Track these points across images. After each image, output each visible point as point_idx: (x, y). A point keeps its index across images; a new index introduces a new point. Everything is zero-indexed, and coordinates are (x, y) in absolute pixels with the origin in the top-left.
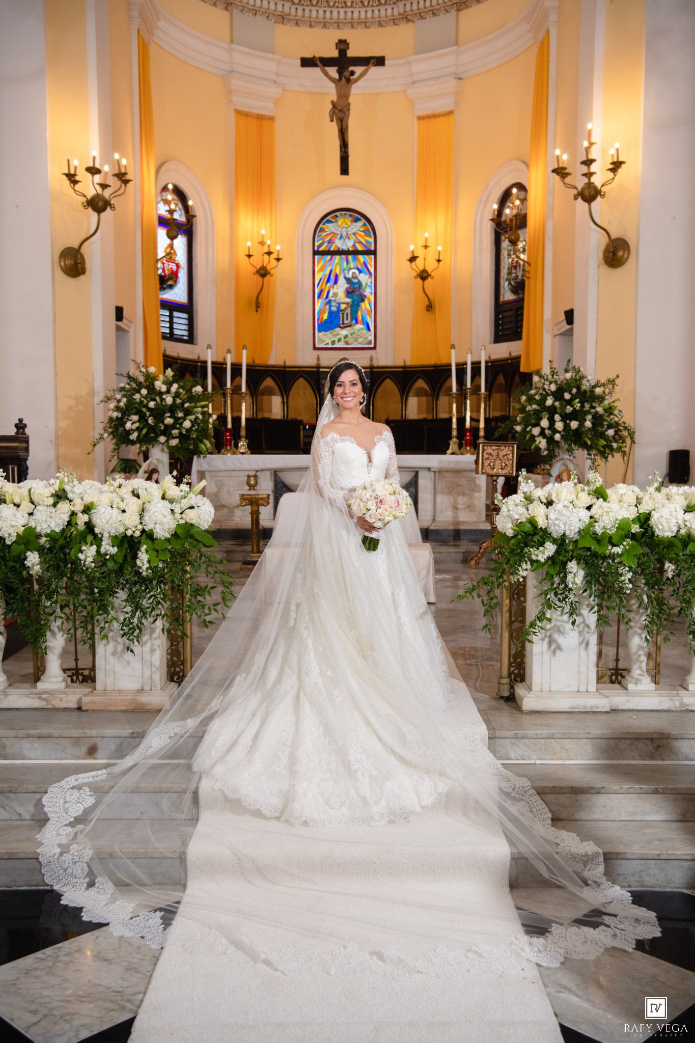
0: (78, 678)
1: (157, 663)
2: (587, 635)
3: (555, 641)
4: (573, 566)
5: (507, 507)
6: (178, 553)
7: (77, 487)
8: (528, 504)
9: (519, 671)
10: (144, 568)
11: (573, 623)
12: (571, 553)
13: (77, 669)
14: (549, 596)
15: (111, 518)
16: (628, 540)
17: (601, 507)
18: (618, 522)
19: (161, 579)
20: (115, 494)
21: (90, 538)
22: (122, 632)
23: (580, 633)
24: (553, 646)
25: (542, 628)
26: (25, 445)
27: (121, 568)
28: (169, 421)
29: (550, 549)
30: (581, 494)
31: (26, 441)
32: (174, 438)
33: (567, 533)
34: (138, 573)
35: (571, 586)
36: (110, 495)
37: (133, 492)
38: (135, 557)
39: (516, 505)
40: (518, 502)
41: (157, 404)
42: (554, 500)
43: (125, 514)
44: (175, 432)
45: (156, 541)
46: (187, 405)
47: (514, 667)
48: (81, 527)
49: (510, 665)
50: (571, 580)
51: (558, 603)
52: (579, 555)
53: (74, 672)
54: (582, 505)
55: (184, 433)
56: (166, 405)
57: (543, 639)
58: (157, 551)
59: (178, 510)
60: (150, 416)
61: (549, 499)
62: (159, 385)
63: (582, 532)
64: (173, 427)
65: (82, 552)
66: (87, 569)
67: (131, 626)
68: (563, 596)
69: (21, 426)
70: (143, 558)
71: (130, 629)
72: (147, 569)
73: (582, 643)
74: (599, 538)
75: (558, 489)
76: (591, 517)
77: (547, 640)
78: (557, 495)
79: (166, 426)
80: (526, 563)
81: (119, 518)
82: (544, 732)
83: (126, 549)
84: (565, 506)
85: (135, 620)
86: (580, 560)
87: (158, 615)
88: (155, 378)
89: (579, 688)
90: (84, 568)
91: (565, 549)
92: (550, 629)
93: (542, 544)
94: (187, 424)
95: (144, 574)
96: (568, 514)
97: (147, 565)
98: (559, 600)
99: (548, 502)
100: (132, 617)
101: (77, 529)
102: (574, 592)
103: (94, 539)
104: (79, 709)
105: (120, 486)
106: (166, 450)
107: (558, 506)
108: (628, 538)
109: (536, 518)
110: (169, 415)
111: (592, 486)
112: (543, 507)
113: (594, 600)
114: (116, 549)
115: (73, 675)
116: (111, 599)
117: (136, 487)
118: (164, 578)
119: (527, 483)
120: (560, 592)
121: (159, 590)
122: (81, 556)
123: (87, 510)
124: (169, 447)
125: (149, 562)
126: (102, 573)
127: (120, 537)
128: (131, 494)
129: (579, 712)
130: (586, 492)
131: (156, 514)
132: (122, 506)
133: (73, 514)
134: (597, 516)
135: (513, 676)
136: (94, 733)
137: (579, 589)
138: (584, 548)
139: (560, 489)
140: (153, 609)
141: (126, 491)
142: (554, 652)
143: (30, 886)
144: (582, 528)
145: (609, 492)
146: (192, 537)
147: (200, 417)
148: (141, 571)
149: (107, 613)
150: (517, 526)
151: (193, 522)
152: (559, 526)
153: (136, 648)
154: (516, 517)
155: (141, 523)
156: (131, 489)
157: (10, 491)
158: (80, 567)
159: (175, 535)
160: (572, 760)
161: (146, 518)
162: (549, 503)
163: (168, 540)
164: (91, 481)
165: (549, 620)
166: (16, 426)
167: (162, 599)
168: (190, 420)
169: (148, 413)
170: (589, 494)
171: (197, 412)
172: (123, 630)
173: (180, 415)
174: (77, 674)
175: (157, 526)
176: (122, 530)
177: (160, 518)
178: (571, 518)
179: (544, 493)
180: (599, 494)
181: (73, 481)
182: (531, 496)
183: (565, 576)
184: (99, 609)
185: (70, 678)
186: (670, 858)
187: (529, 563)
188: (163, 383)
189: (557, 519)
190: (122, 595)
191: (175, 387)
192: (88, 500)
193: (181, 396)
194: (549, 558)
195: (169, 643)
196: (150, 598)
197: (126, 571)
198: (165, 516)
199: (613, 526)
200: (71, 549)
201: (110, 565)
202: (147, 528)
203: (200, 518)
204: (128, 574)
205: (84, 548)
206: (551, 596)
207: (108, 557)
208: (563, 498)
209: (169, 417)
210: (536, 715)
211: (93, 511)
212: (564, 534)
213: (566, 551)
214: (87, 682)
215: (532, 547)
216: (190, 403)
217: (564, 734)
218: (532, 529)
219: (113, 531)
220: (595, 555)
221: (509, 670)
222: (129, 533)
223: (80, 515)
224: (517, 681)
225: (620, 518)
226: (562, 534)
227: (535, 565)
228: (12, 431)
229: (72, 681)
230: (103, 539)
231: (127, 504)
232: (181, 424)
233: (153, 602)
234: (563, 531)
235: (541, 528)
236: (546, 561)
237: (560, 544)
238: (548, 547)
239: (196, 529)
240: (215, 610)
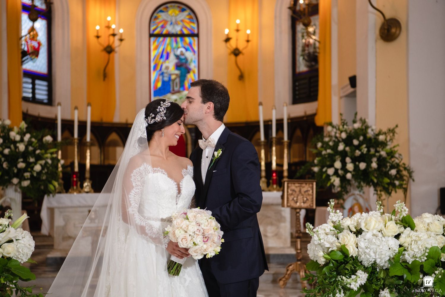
4: (386, 294)
5: (318, 236)
8: (338, 233)
12: (382, 282)
16: (440, 269)
17: (409, 236)
18: (428, 251)
28: (21, 165)
29: (362, 277)
30: (388, 223)
32: (25, 179)
33: (378, 261)
39: (327, 234)
40: (328, 231)
41: (11, 151)
42: (363, 229)
44: (27, 175)
46: (38, 152)
52: (392, 284)
54: (390, 234)
55: (35, 174)
56: (19, 152)
60: (5, 161)
61: (358, 228)
62: (14, 135)
63: (393, 261)
64: (25, 170)
74: (410, 266)
75: (367, 218)
76: (400, 246)
78: (366, 225)
79: (19, 170)
80: (340, 291)
84: (374, 235)
86: (393, 288)
88: (11, 129)
91: (377, 278)
93: (354, 272)
94: (38, 168)
96: (378, 243)
99: (357, 231)
106: (19, 190)
107: (367, 235)
108: (438, 266)
109: (347, 247)
110: (21, 160)
111: (398, 216)
112: (353, 236)
119: (336, 212)
124: (21, 187)
130: (394, 222)
134: (406, 245)
138: (396, 276)
139: (369, 219)
144: (392, 256)
145: (416, 221)
146: (8, 271)
147: (50, 161)
150: (329, 254)
151: (11, 255)
152: (369, 255)
154: (327, 245)
162: (359, 232)
168: (41, 165)
169: (3, 159)
170: (396, 223)
171: (47, 158)
173: (32, 160)
178: (381, 247)
179: (353, 222)
180: (406, 223)
182: (340, 225)
187: (342, 291)
188: (18, 133)
189: (367, 248)
191: (27, 137)
193: (33, 144)
194: (361, 286)
199: (423, 255)
203: (19, 252)
208: (372, 227)
209: (22, 162)
212: (375, 262)
213: (378, 279)
215: (345, 275)
216: (41, 150)
218: (343, 257)
220: (408, 284)
225: (429, 246)
226: (372, 262)
227: (348, 293)
232: (32, 168)
234: (373, 260)
235: (352, 256)
236: (359, 290)
237: (371, 272)
238: (360, 276)
239: (13, 263)
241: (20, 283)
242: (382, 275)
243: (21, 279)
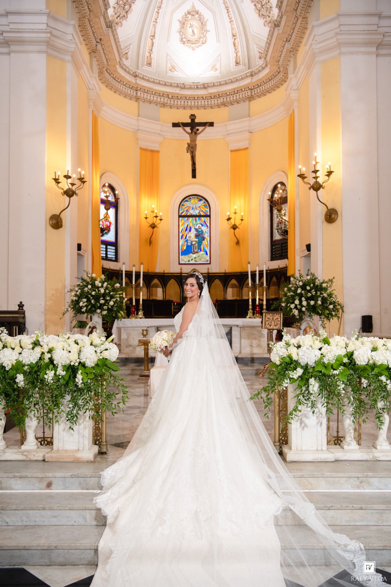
0: (44, 443)
1: (87, 435)
2: (321, 419)
3: (304, 422)
4: (312, 381)
5: (276, 349)
6: (98, 375)
7: (45, 339)
8: (288, 347)
9: (285, 438)
10: (80, 383)
11: (313, 412)
12: (311, 374)
13: (44, 438)
14: (299, 398)
15: (63, 355)
16: (342, 367)
17: (326, 349)
18: (336, 357)
19: (89, 390)
20: (66, 342)
21: (51, 366)
22: (67, 419)
23: (317, 417)
24: (303, 425)
25: (296, 416)
26: (23, 315)
27: (67, 383)
28: (102, 302)
29: (300, 372)
30: (316, 342)
31: (24, 313)
32: (105, 310)
33: (309, 363)
34: (76, 386)
35: (311, 392)
36: (63, 343)
37: (75, 341)
38: (75, 377)
39: (281, 348)
40: (282, 346)
41: (96, 293)
42: (301, 345)
43: (70, 354)
44: (105, 307)
45: (87, 368)
46: (112, 293)
47: (281, 436)
48: (47, 360)
49: (280, 435)
50: (312, 388)
51: (305, 401)
52: (315, 375)
53: (42, 439)
54: (316, 348)
55: (110, 307)
56: (101, 294)
57: (297, 421)
58: (87, 374)
59: (99, 351)
61: (299, 345)
62: (98, 283)
63: (317, 362)
64: (104, 305)
65: (46, 374)
66: (49, 383)
67: (72, 415)
68: (308, 397)
69: (21, 306)
70: (79, 378)
71: (72, 417)
72: (81, 383)
73: (318, 423)
74: (326, 365)
75: (303, 339)
76: (322, 354)
77: (299, 421)
78: (303, 342)
79: (101, 304)
80: (287, 379)
81: (67, 355)
82: (299, 474)
83: (70, 373)
84: (307, 348)
85: (75, 412)
86: (316, 377)
87: (87, 409)
88: (96, 280)
89: (317, 448)
90: (47, 383)
91: (308, 372)
92: (301, 415)
93: (295, 369)
94: (112, 303)
95: (80, 386)
96: (309, 352)
97: (81, 381)
98: (305, 400)
99: (298, 346)
100: (73, 410)
101: (44, 362)
102: (313, 395)
103: (53, 367)
104: (44, 460)
105: (69, 338)
106: (101, 316)
107: (303, 348)
108: (342, 365)
109: (292, 355)
110: (102, 298)
111: (321, 337)
112: (296, 349)
113: (324, 400)
114: (65, 372)
115: (42, 441)
116: (61, 400)
117: (77, 339)
118: (90, 388)
119: (287, 335)
120: (306, 395)
121: (88, 395)
122: (46, 376)
123: (50, 351)
124: (102, 315)
125: (82, 380)
126: (57, 386)
127: (67, 366)
128: (74, 343)
129: (318, 462)
130: (319, 340)
131: (87, 353)
132: (69, 349)
133: (43, 353)
134: (324, 354)
135: (281, 441)
136: (50, 475)
137: (315, 393)
138: (318, 371)
139: (305, 339)
140: (84, 405)
141: (71, 341)
142: (303, 428)
143: (10, 566)
144: (317, 360)
145: (331, 340)
146: (106, 365)
147: (119, 299)
148: (78, 384)
149: (59, 407)
150: (282, 359)
151: (107, 357)
152: (304, 359)
153: (75, 427)
154: (281, 354)
155: (79, 358)
156: (74, 340)
157: (10, 341)
158: (45, 383)
159: (97, 365)
160: (314, 489)
161: (82, 356)
162: (299, 347)
163: (93, 368)
164: (53, 336)
165: (300, 411)
166: (19, 305)
167: (89, 400)
168: (113, 301)
169: (91, 298)
170: (320, 342)
171: (117, 297)
172: (68, 417)
173: (108, 298)
174: (44, 440)
175: (87, 360)
176: (68, 362)
177: (89, 355)
178: (311, 355)
179: (296, 341)
180: (326, 341)
181: (43, 336)
182: (289, 343)
183: (308, 386)
184: (55, 406)
185: (39, 443)
186: (370, 548)
187: (288, 379)
188: (100, 282)
189: (303, 355)
190: (68, 397)
191: (106, 284)
192: (51, 346)
193: (109, 289)
194: (299, 377)
195: (94, 423)
196: (83, 399)
197: (69, 385)
198: (92, 354)
199: (334, 359)
200: (41, 373)
201: (62, 381)
202: (82, 361)
203: (111, 355)
204: (71, 387)
205: (47, 372)
206: (301, 397)
207: (60, 377)
208: (306, 344)
209: (102, 300)
210: (295, 463)
211: (53, 352)
212: (307, 363)
213: (309, 373)
214: (49, 445)
215: (290, 370)
217: (309, 475)
218: (290, 360)
219: (63, 363)
220: (324, 375)
221: (279, 438)
222: (72, 364)
223: (46, 354)
224: (283, 444)
225: (337, 354)
227: (292, 380)
228: (16, 308)
229: (41, 444)
230: (58, 367)
231: (72, 348)
232: (108, 303)
233: (84, 402)
234: (306, 362)
235: (295, 360)
236: (298, 378)
237: (305, 369)
238: (299, 371)
239: (108, 361)
240: (118, 406)
241: (112, 372)
242: (311, 371)
243: (113, 370)
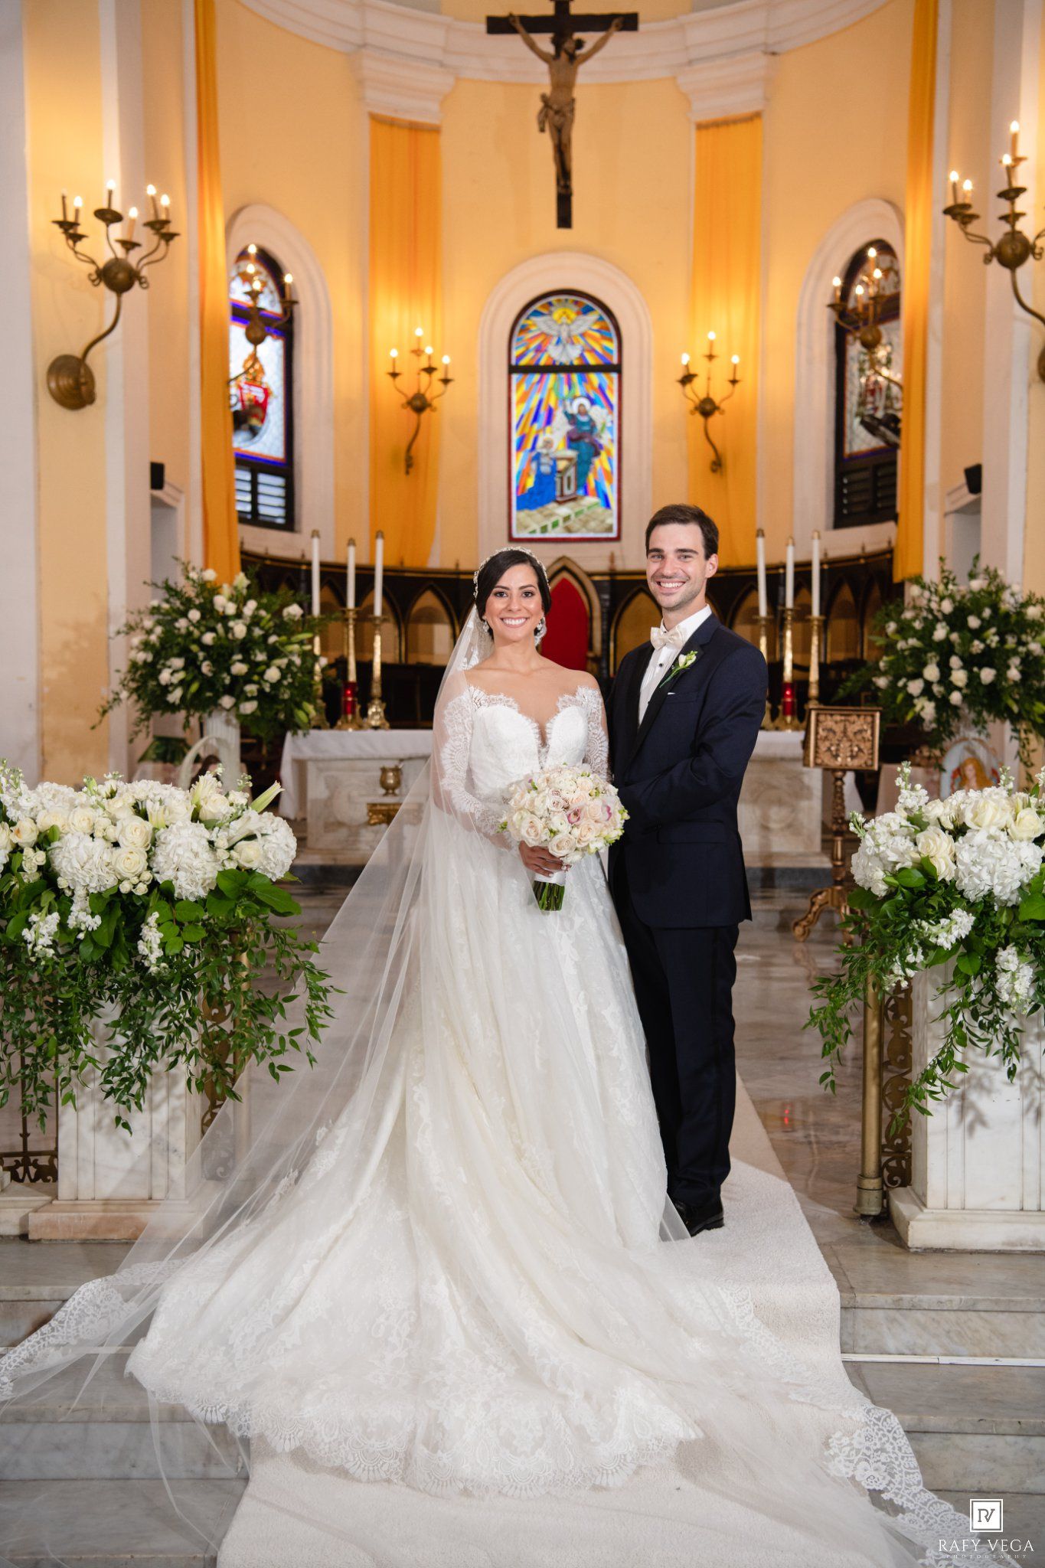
0: (26, 1171)
1: (181, 1147)
2: (1037, 1094)
3: (973, 1106)
4: (1010, 957)
5: (874, 839)
6: (222, 929)
7: (25, 796)
8: (917, 832)
9: (899, 1163)
10: (153, 958)
11: (1011, 1073)
12: (1004, 932)
13: (26, 1154)
14: (960, 1018)
15: (90, 857)
19: (188, 983)
20: (100, 810)
21: (47, 898)
22: (108, 1087)
23: (1025, 1091)
24: (970, 1117)
25: (947, 1084)
27: (107, 959)
28: (240, 668)
29: (962, 923)
30: (1023, 814)
32: (248, 699)
33: (997, 891)
34: (142, 969)
35: (1005, 997)
36: (89, 813)
37: (136, 806)
38: (136, 936)
39: (892, 834)
40: (895, 827)
41: (218, 638)
42: (969, 824)
43: (117, 851)
44: (251, 689)
45: (178, 905)
46: (272, 639)
47: (888, 1154)
48: (31, 875)
49: (881, 1150)
50: (1007, 986)
51: (978, 1032)
52: (1023, 936)
53: (20, 1159)
54: (1025, 835)
55: (267, 689)
56: (235, 640)
57: (948, 1103)
58: (180, 924)
59: (222, 843)
60: (205, 659)
61: (959, 823)
62: (223, 603)
63: (1027, 890)
64: (247, 679)
65: (29, 926)
66: (38, 960)
67: (125, 1075)
68: (990, 1017)
70: (152, 940)
71: (123, 1080)
72: (158, 959)
73: (1028, 1110)
75: (977, 802)
77: (956, 1103)
78: (976, 815)
79: (235, 679)
80: (915, 950)
81: (106, 858)
82: (956, 1298)
83: (119, 920)
84: (990, 837)
85: (135, 1062)
86: (1024, 945)
87: (178, 1053)
88: (216, 590)
89: (1022, 1202)
90: (33, 959)
91: (993, 924)
92: (963, 1082)
93: (945, 912)
94: (273, 674)
95: (153, 969)
96: (999, 853)
97: (158, 953)
98: (981, 1026)
99: (956, 827)
100: (127, 1057)
101: (21, 881)
102: (1012, 1011)
103: (56, 899)
104: (24, 1237)
105: (112, 795)
106: (234, 721)
107: (978, 837)
109: (932, 860)
110: (239, 657)
112: (946, 838)
114: (98, 920)
115: (18, 1164)
116: (85, 1020)
117: (141, 796)
118: (193, 977)
120: (983, 1010)
121: (182, 1003)
122: (28, 934)
123: (44, 841)
124: (239, 716)
125: (163, 945)
126: (70, 969)
127: (106, 896)
128: (131, 811)
129: (1024, 1253)
130: (1034, 810)
131: (180, 851)
132: (113, 834)
133: (17, 849)
135: (886, 1173)
136: (46, 1291)
137: (1022, 1003)
138: (1032, 921)
139: (981, 804)
140: (171, 1040)
141: (121, 806)
142: (971, 1129)
144: (1026, 881)
146: (250, 895)
147: (297, 661)
148: (146, 964)
149: (76, 1046)
150: (895, 875)
151: (254, 866)
152: (979, 878)
153: (137, 1119)
154: (893, 858)
155: (149, 868)
156: (132, 801)
158: (23, 957)
159: (216, 893)
160: (1013, 1356)
161: (160, 859)
162: (959, 831)
163: (201, 902)
164: (55, 785)
165: (963, 1067)
167: (188, 1021)
168: (279, 668)
169: (201, 655)
170: (1039, 814)
171: (291, 653)
172: (110, 1082)
173: (261, 657)
174: (26, 1164)
175: (181, 874)
176: (111, 882)
177: (185, 857)
178: (1004, 862)
179: (947, 810)
181: (17, 785)
182: (920, 816)
183: (994, 978)
184: (61, 1040)
185: (8, 1174)
187: (920, 950)
188: (231, 599)
189: (974, 863)
190: (111, 1011)
191: (251, 607)
192: (45, 822)
193: (262, 624)
194: (960, 941)
195: (208, 1103)
196: (162, 1020)
197: (116, 964)
198: (196, 855)
200: (8, 920)
201: (86, 951)
202: (160, 879)
203: (268, 858)
204: (122, 971)
205: (34, 918)
206: (964, 1016)
207: (81, 936)
208: (987, 821)
209: (241, 661)
210: (937, 1257)
211: (56, 844)
212: (990, 893)
213: (995, 927)
214: (46, 1181)
215: (927, 918)
216: (279, 635)
217: (997, 1302)
218: (923, 881)
219: (93, 885)
221: (879, 1161)
222: (125, 888)
223: (28, 852)
224: (894, 1183)
226: (985, 892)
227: (933, 954)
229: (15, 1177)
230: (75, 899)
231: (122, 831)
232: (262, 674)
233: (169, 1027)
234: (987, 888)
235: (944, 880)
236: (955, 947)
237: (982, 913)
238: (959, 920)
239: (257, 881)
240: (293, 1043)
241: (272, 918)
242: (1004, 919)
